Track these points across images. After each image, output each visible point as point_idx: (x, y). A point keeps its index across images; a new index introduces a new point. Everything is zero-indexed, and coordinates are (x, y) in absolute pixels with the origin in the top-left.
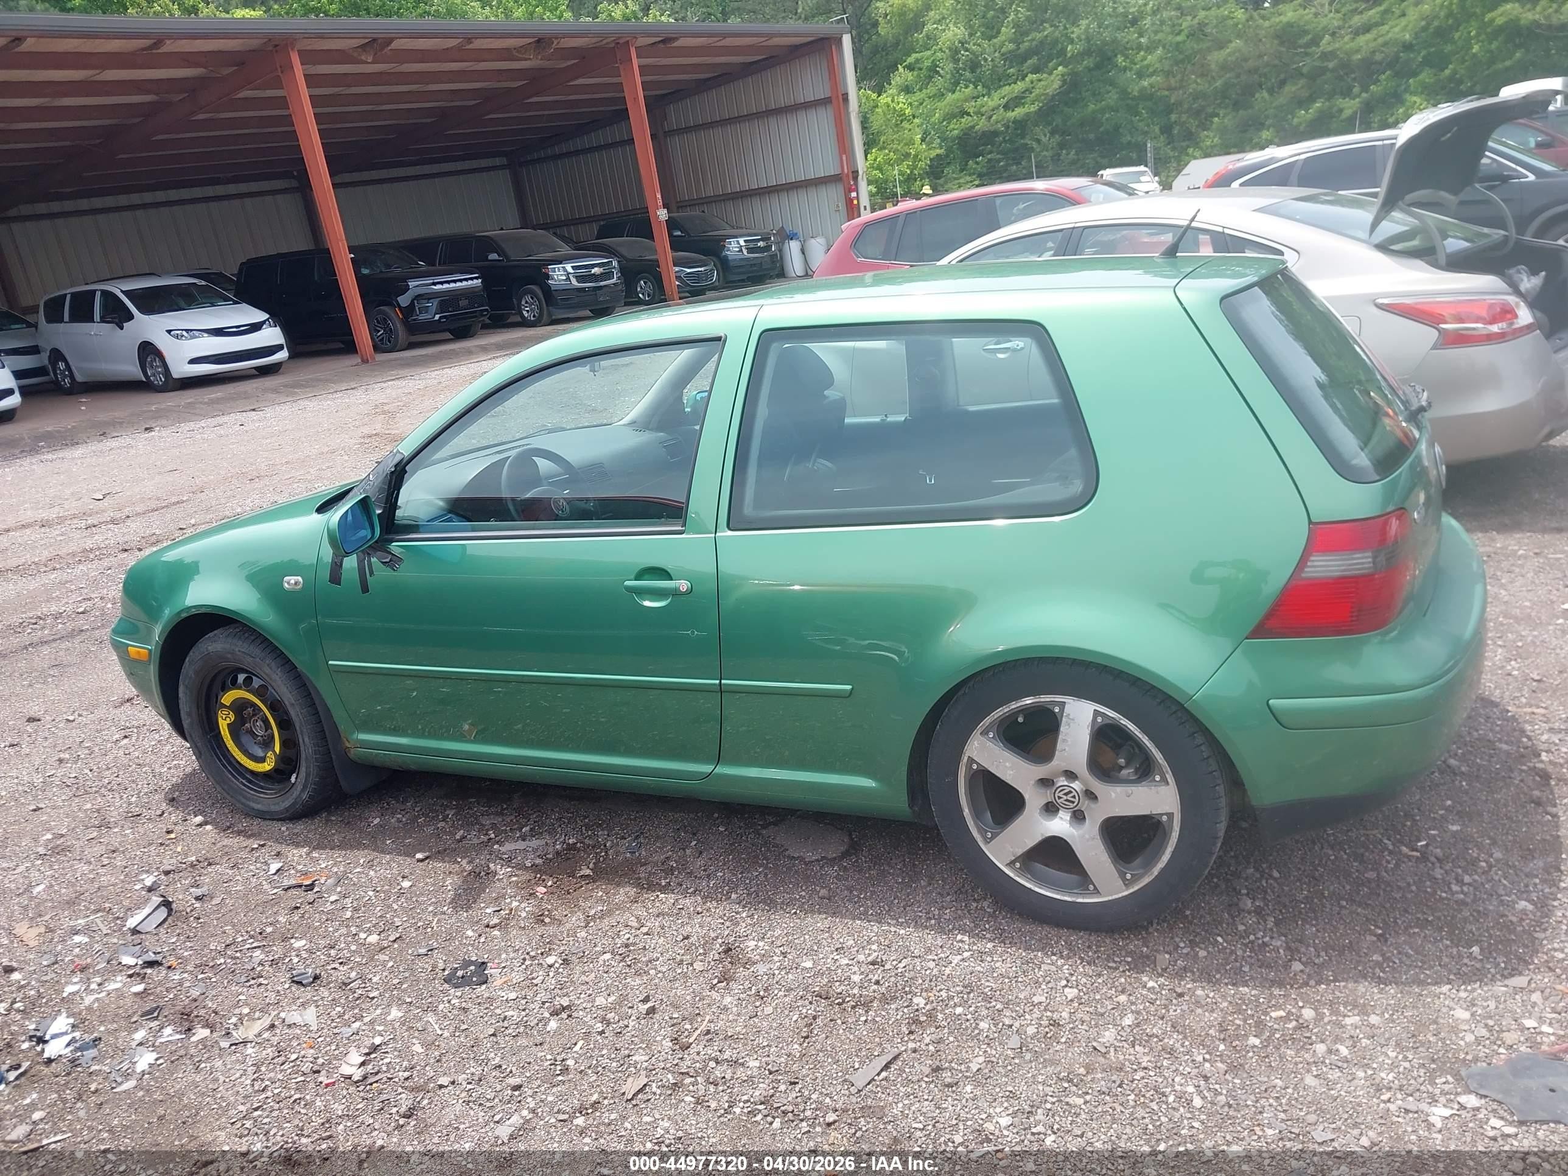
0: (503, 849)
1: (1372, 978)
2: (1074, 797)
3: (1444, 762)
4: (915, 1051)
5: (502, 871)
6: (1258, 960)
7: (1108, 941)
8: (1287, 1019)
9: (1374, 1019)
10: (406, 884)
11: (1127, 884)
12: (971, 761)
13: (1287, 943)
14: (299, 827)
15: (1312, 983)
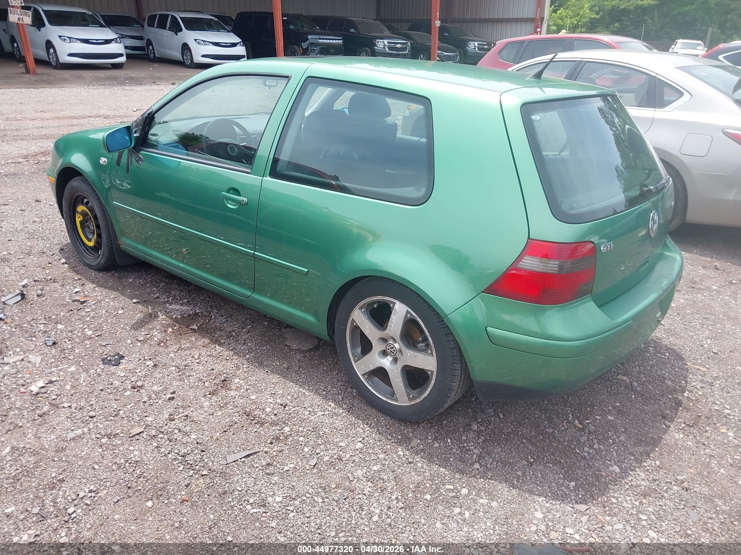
0: (170, 307)
1: (510, 483)
2: (394, 350)
3: (631, 382)
4: (266, 452)
5: (162, 316)
6: (461, 457)
7: (397, 425)
8: (452, 491)
9: (494, 504)
10: (120, 312)
11: (410, 400)
12: (353, 321)
13: (481, 453)
14: (100, 275)
15: (478, 476)
